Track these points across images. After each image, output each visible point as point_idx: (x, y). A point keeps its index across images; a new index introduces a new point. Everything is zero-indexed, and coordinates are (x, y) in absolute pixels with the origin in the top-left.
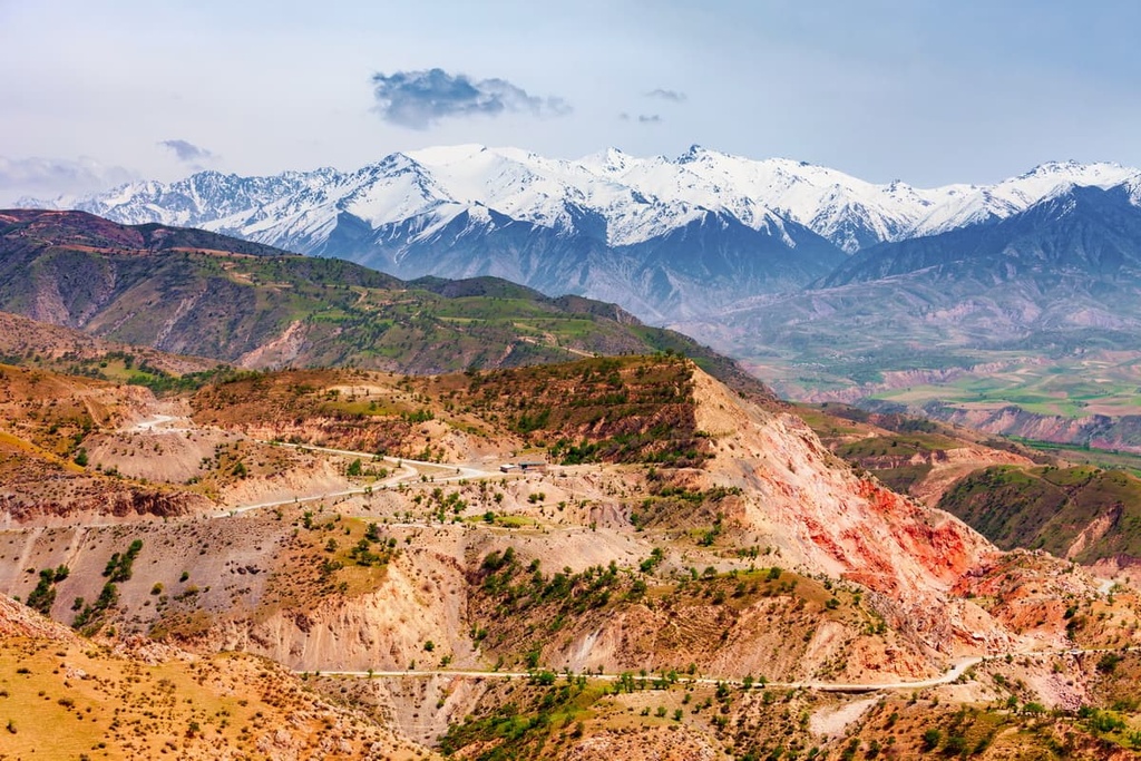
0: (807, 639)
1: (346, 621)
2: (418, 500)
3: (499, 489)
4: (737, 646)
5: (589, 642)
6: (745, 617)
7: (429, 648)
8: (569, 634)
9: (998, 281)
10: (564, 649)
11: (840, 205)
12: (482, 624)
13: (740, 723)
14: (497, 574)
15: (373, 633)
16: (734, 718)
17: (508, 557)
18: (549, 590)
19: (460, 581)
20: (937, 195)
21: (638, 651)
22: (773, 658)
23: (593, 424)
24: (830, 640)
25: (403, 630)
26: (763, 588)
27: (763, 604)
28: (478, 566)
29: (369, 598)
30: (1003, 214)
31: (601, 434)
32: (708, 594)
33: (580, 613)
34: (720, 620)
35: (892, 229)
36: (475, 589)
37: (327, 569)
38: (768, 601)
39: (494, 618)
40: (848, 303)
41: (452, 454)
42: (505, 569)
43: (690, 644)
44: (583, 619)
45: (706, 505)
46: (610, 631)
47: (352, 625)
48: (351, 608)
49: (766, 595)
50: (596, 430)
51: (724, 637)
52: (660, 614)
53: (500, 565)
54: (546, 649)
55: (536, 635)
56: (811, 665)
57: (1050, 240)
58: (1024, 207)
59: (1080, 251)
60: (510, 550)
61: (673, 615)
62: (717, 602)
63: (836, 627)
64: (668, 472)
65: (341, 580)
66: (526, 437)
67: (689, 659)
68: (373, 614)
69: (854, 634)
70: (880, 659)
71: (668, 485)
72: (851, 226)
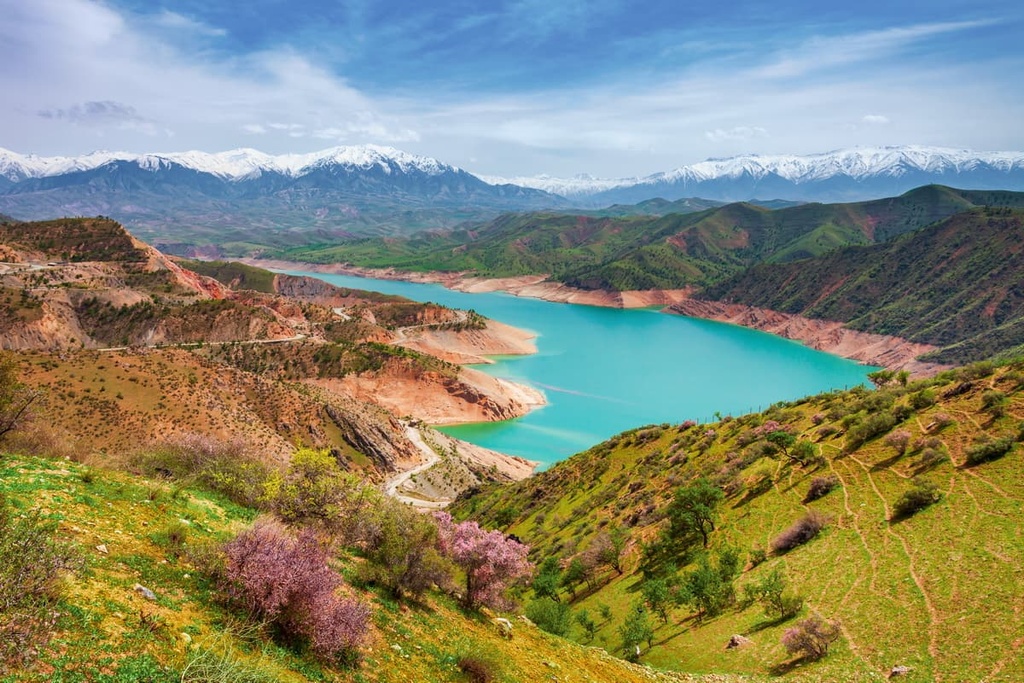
0: (248, 325)
1: (29, 333)
2: (25, 279)
3: (61, 273)
4: (218, 330)
5: (151, 333)
6: (218, 318)
7: (73, 341)
8: (139, 331)
9: (88, 194)
10: (140, 336)
11: (8, 162)
12: (91, 329)
13: (236, 358)
14: (91, 308)
15: (45, 337)
16: (233, 357)
17: (95, 300)
18: (120, 314)
19: (73, 313)
20: (51, 161)
21: (175, 334)
22: (236, 332)
23: (79, 246)
24: (257, 324)
25: (59, 335)
26: (222, 307)
27: (225, 313)
28: (80, 305)
29: (39, 322)
30: (84, 169)
31: (84, 250)
32: (199, 310)
33: (141, 321)
34: (207, 319)
35: (33, 173)
36: (82, 315)
37: (10, 311)
38: (226, 311)
39: (96, 326)
40: (22, 201)
41: (19, 259)
42: (94, 306)
43: (197, 330)
44: (143, 324)
45: (159, 277)
46: (160, 327)
47: (33, 335)
48: (30, 327)
49: (225, 309)
50: (81, 248)
51: (211, 326)
52: (180, 320)
53: (92, 304)
54: (130, 337)
55: (122, 331)
56: (254, 335)
57: (108, 180)
58: (92, 167)
59: (121, 184)
60: (95, 298)
61: (185, 319)
62: (204, 313)
63: (258, 319)
64: (132, 264)
65: (20, 316)
66: (45, 252)
67: (199, 336)
68: (42, 329)
69: (266, 322)
70: (279, 330)
71: (133, 270)
72: (13, 171)
